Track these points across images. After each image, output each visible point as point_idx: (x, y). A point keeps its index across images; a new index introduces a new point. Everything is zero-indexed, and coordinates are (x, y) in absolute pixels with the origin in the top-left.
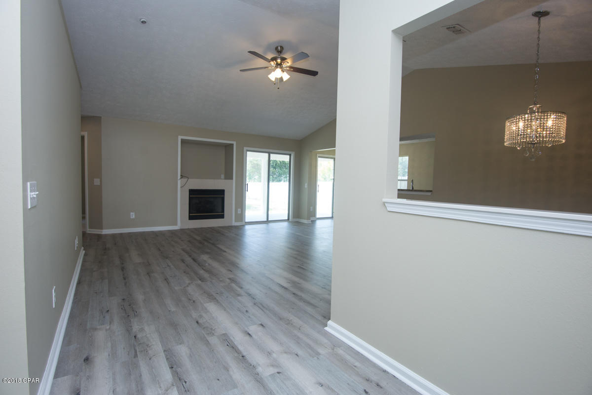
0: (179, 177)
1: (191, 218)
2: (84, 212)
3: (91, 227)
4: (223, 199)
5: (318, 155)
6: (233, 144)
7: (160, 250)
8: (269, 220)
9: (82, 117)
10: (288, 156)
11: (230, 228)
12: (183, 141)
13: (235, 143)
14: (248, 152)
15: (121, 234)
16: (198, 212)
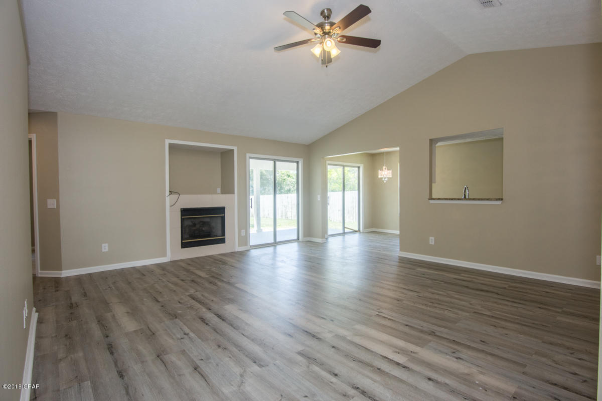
0: (168, 193)
1: (184, 245)
2: (33, 244)
3: (43, 268)
4: (223, 219)
5: (328, 162)
6: (232, 151)
7: (157, 301)
8: (277, 240)
9: (30, 114)
10: (295, 164)
11: (233, 254)
12: (172, 147)
13: (235, 148)
14: (251, 160)
15: (90, 275)
16: (192, 237)
